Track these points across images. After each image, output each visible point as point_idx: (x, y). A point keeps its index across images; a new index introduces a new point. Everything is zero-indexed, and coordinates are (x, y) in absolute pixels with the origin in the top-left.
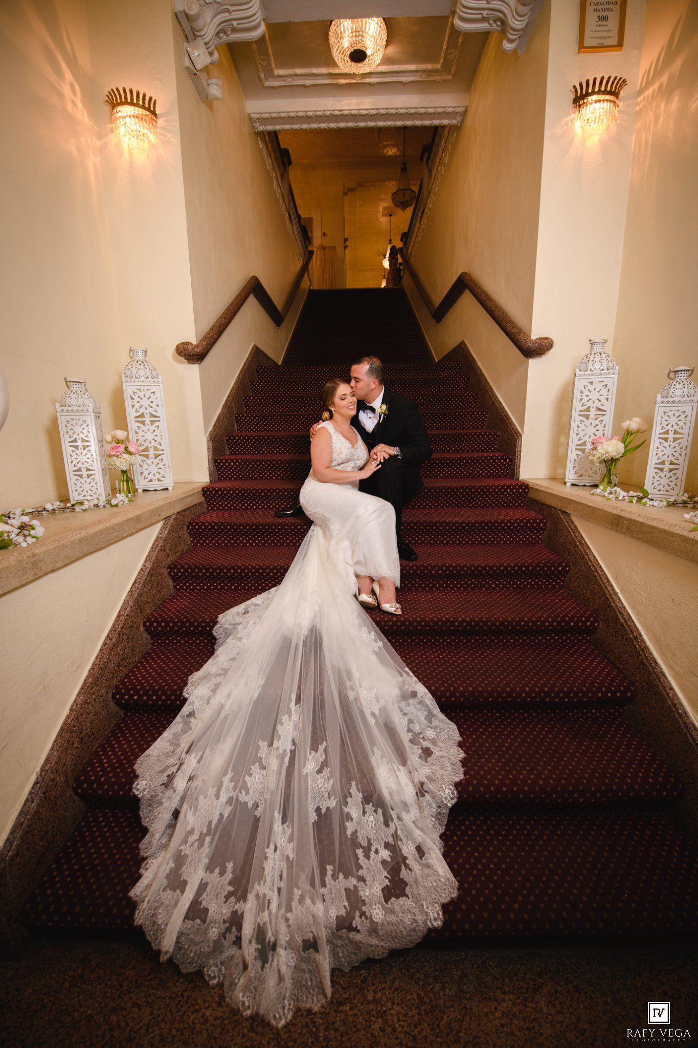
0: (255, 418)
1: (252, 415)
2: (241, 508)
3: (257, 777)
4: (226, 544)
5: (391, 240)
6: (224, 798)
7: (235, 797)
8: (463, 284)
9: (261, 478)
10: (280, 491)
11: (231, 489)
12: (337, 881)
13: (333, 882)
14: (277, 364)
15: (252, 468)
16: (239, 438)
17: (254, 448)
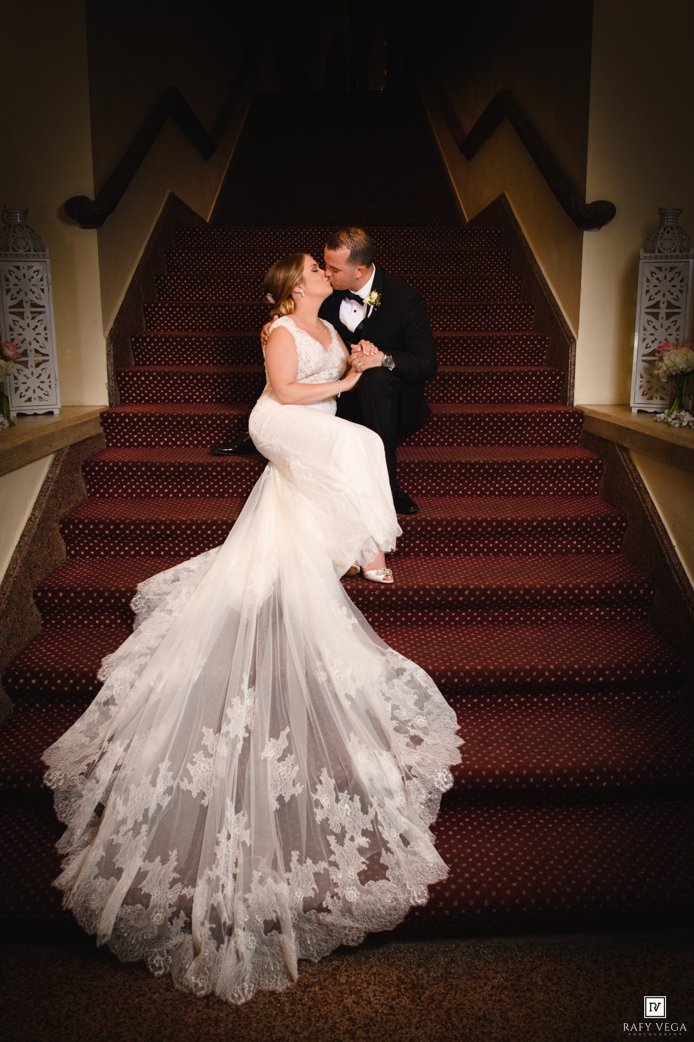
0: (174, 309)
1: (170, 305)
3: (203, 765)
6: (160, 787)
7: (175, 786)
8: (503, 109)
11: (144, 416)
12: (304, 865)
13: (299, 866)
14: (205, 222)
15: (172, 385)
16: (152, 340)
17: (174, 356)
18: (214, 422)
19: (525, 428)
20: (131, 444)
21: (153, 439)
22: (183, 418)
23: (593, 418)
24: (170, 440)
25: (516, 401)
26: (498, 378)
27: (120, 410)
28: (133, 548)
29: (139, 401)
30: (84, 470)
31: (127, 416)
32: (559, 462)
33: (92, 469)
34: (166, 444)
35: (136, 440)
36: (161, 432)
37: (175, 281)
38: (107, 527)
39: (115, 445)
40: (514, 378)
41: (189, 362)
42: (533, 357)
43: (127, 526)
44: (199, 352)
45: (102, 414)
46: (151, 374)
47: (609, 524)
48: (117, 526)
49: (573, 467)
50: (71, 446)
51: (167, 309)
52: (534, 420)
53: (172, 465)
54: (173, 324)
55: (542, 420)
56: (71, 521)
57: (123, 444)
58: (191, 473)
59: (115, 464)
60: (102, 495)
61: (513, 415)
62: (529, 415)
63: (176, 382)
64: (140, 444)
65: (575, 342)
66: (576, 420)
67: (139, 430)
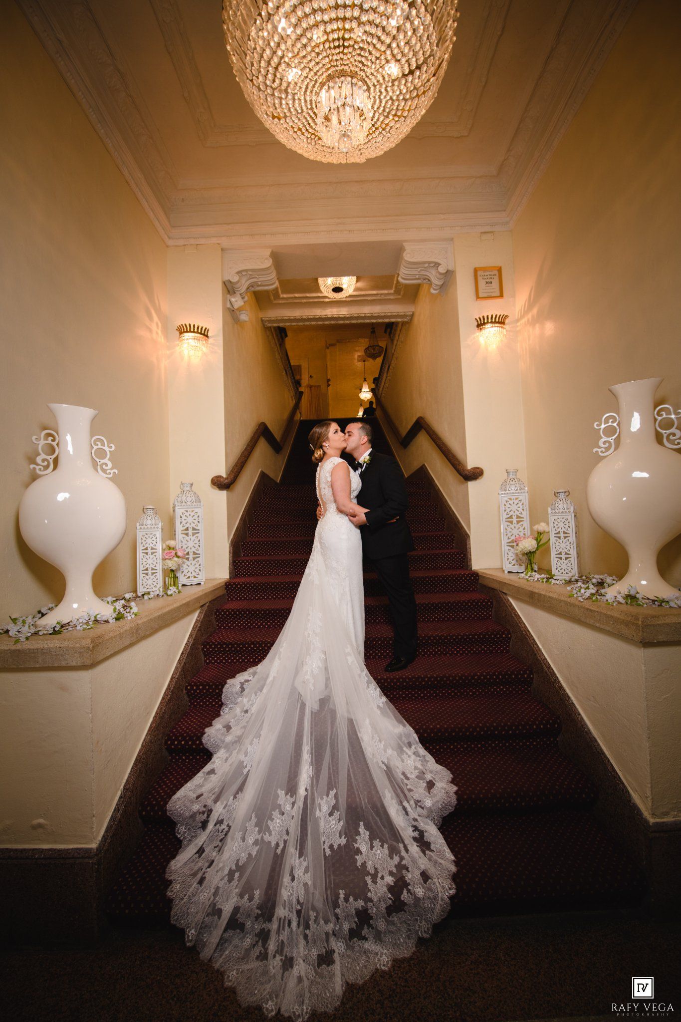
0: (263, 527)
1: (261, 525)
2: (254, 598)
3: (278, 821)
4: (244, 627)
5: (365, 379)
6: (250, 840)
7: (260, 839)
8: (420, 425)
9: (270, 574)
10: (287, 583)
11: (248, 583)
12: (348, 903)
13: (345, 904)
14: (276, 482)
15: (262, 566)
16: (252, 543)
17: (263, 551)
18: (284, 586)
19: (447, 583)
20: (241, 599)
21: (252, 596)
22: (268, 584)
23: (484, 577)
24: (261, 596)
25: (441, 568)
26: (431, 557)
27: (235, 580)
28: (240, 658)
29: (245, 575)
30: (216, 614)
31: (239, 584)
32: (469, 601)
33: (220, 613)
34: (259, 598)
35: (243, 596)
36: (256, 592)
37: (264, 513)
38: (227, 646)
39: (232, 599)
40: (439, 557)
41: (270, 554)
42: (447, 545)
43: (238, 645)
44: (276, 549)
45: (226, 583)
46: (251, 561)
47: (501, 636)
48: (233, 646)
49: (477, 604)
50: (210, 602)
51: (259, 527)
52: (452, 578)
53: (262, 610)
54: (262, 535)
55: (456, 578)
56: (208, 644)
57: (236, 599)
58: (272, 614)
59: (233, 610)
60: (225, 628)
61: (441, 577)
62: (450, 576)
63: (264, 565)
64: (245, 598)
65: (469, 536)
66: (475, 578)
67: (245, 591)
